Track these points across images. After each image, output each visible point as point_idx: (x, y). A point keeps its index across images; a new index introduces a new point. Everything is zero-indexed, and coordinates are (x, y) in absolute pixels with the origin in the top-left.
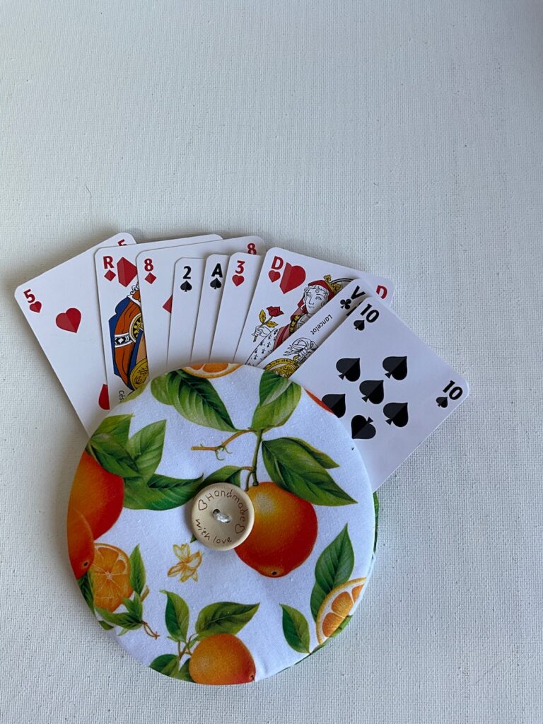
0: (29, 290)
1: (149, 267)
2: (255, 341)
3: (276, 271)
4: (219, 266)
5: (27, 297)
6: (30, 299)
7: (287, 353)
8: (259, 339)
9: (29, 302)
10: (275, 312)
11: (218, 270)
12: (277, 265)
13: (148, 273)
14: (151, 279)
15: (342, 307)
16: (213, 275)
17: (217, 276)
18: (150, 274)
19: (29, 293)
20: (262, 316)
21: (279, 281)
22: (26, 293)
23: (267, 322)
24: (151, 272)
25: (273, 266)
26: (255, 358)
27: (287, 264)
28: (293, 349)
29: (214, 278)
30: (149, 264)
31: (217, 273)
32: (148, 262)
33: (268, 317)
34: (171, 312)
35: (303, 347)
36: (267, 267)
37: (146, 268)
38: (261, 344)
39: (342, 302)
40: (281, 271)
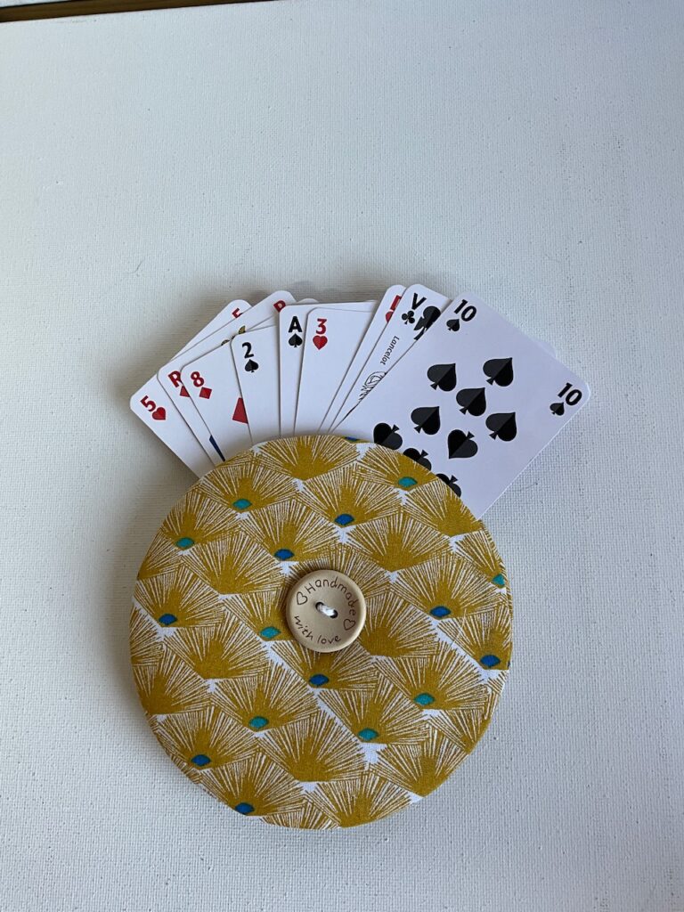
0: (146, 397)
5: (146, 405)
6: (150, 407)
9: (150, 410)
19: (146, 401)
22: (143, 401)
39: (404, 317)
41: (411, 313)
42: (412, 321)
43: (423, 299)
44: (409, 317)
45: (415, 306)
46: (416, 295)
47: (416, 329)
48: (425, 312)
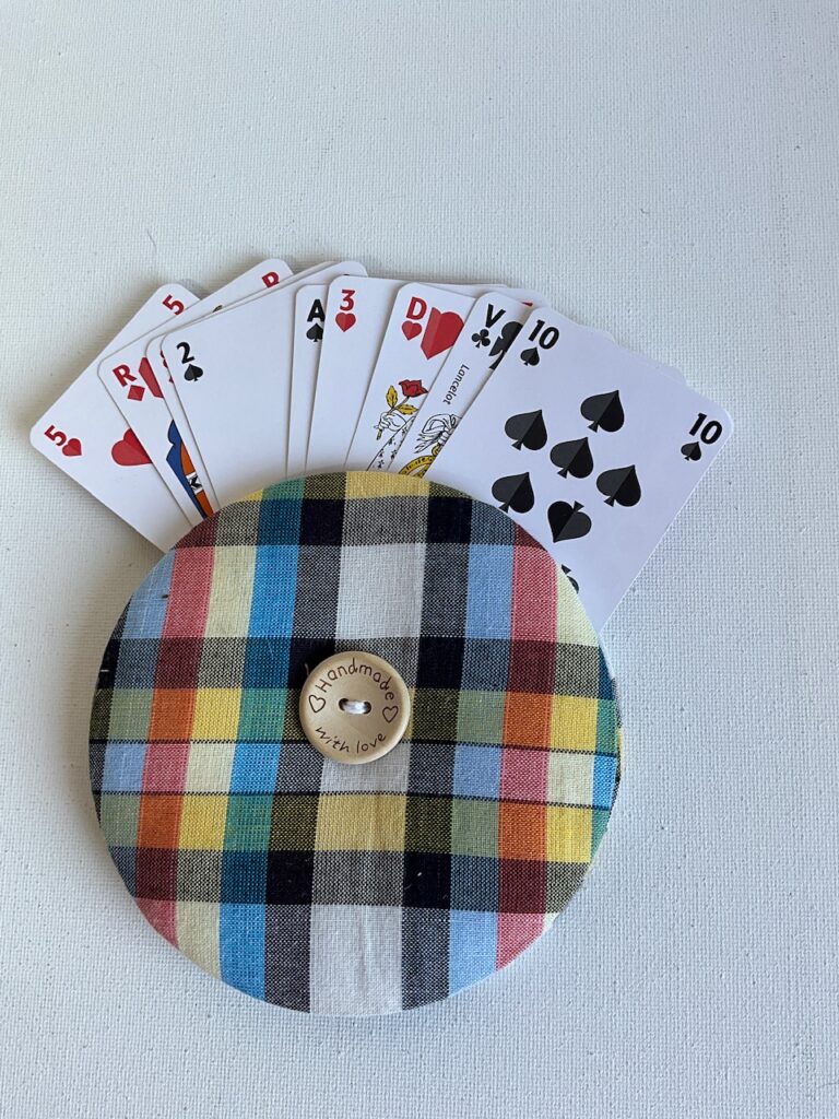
2: (379, 437)
3: (414, 321)
7: (419, 448)
8: (387, 435)
10: (413, 388)
11: (317, 310)
12: (416, 312)
15: (478, 346)
16: (310, 320)
17: (316, 320)
20: (392, 397)
21: (419, 338)
23: (400, 405)
25: (410, 315)
26: (380, 466)
27: (433, 309)
28: (427, 439)
29: (311, 324)
31: (316, 316)
33: (401, 397)
35: (441, 429)
36: (400, 316)
38: (390, 442)
39: (475, 338)
40: (424, 322)
41: (485, 333)
42: (486, 343)
43: (502, 312)
44: (482, 338)
45: (490, 323)
46: (491, 308)
47: (491, 354)
48: (504, 331)
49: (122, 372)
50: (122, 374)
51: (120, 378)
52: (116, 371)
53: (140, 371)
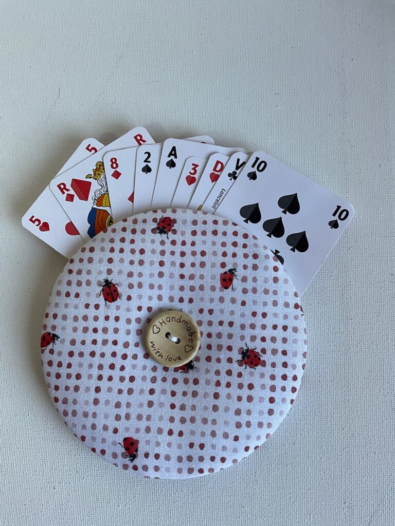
1: (114, 165)
4: (174, 149)
11: (173, 152)
13: (114, 170)
14: (117, 175)
16: (169, 156)
17: (172, 157)
18: (116, 171)
24: (116, 169)
29: (169, 159)
30: (114, 162)
31: (173, 155)
32: (114, 161)
34: (133, 202)
37: (112, 166)
49: (62, 186)
50: (62, 188)
51: (61, 190)
52: (59, 186)
53: (72, 186)
